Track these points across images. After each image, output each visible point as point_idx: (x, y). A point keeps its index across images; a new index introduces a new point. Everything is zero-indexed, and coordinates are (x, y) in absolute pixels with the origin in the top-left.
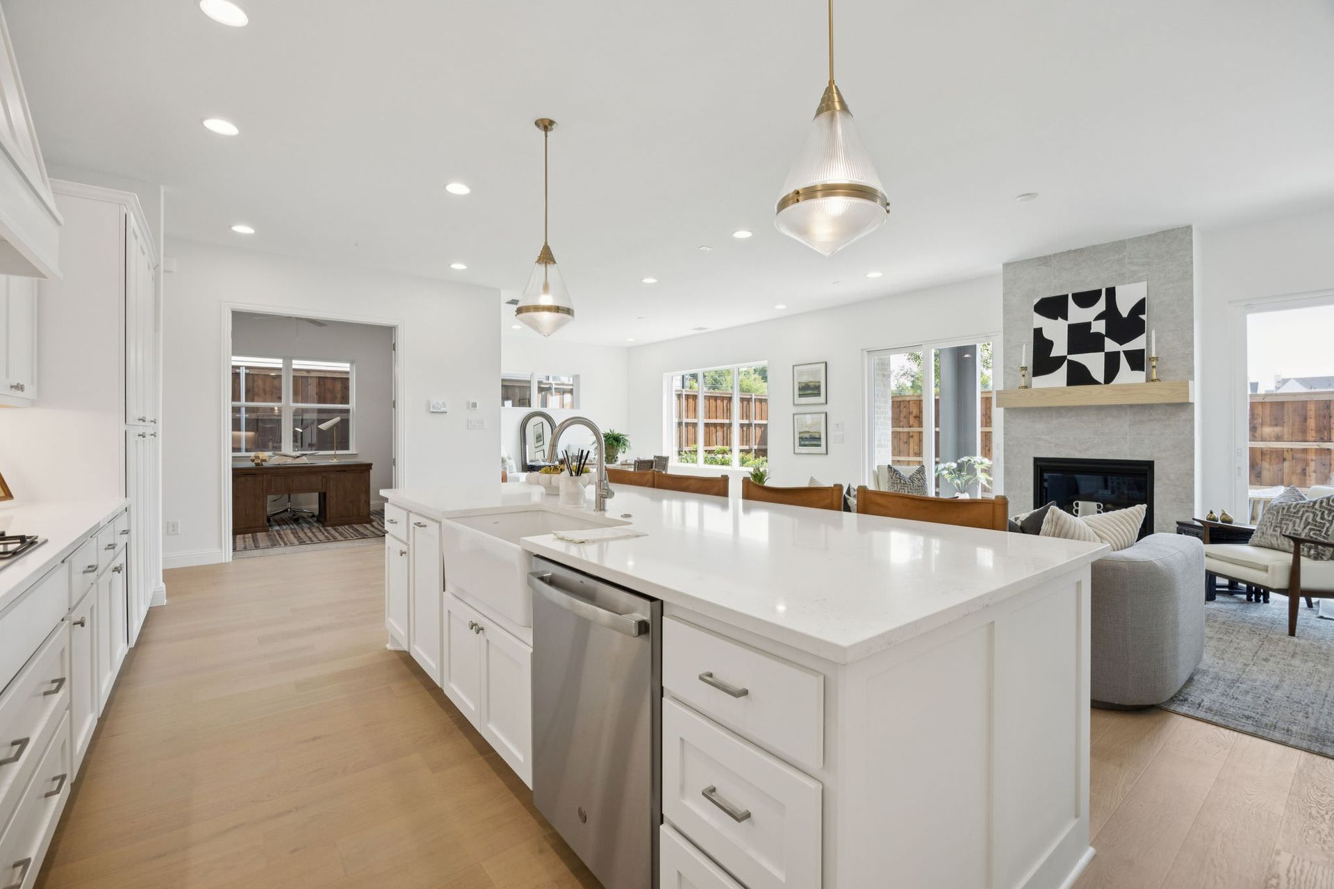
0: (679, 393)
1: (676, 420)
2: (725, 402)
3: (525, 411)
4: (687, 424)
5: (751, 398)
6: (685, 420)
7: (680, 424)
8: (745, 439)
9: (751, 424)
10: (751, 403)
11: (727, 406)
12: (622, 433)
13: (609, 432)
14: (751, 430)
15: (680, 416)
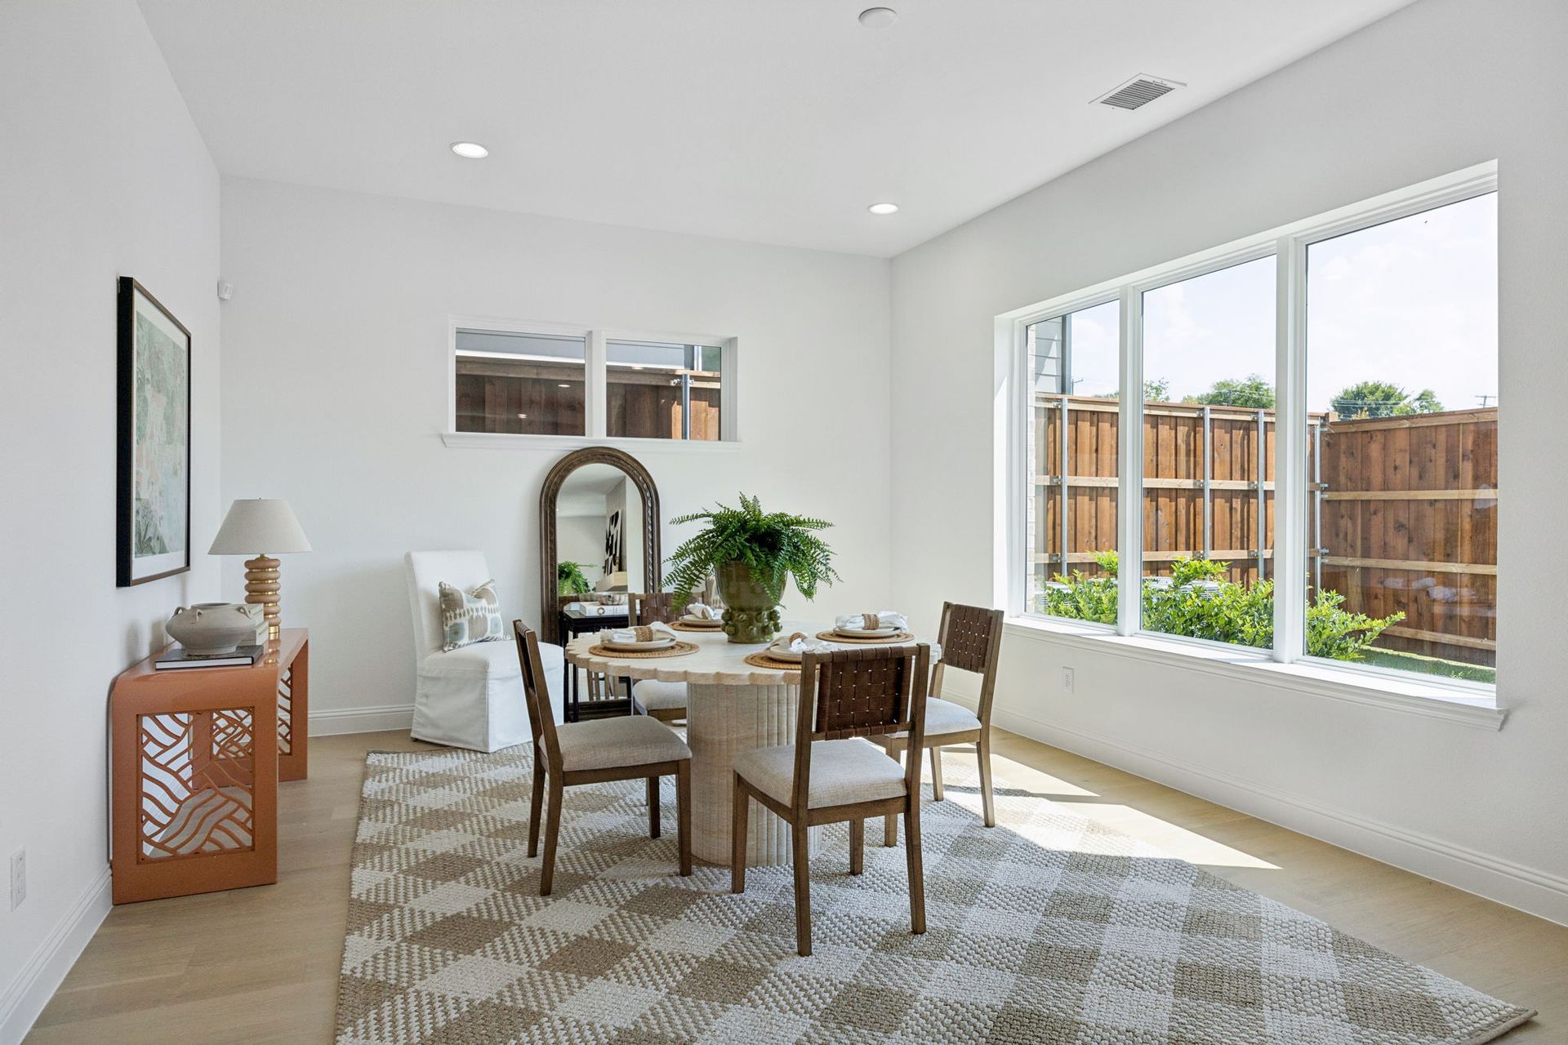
0: (1051, 405)
1: (1037, 479)
2: (1182, 430)
3: (563, 445)
4: (1074, 491)
5: (1256, 422)
6: (1068, 480)
7: (1052, 491)
8: (1237, 533)
9: (1256, 491)
10: (1253, 434)
11: (1188, 445)
12: (792, 513)
13: (739, 509)
14: (1253, 508)
15: (1052, 466)
